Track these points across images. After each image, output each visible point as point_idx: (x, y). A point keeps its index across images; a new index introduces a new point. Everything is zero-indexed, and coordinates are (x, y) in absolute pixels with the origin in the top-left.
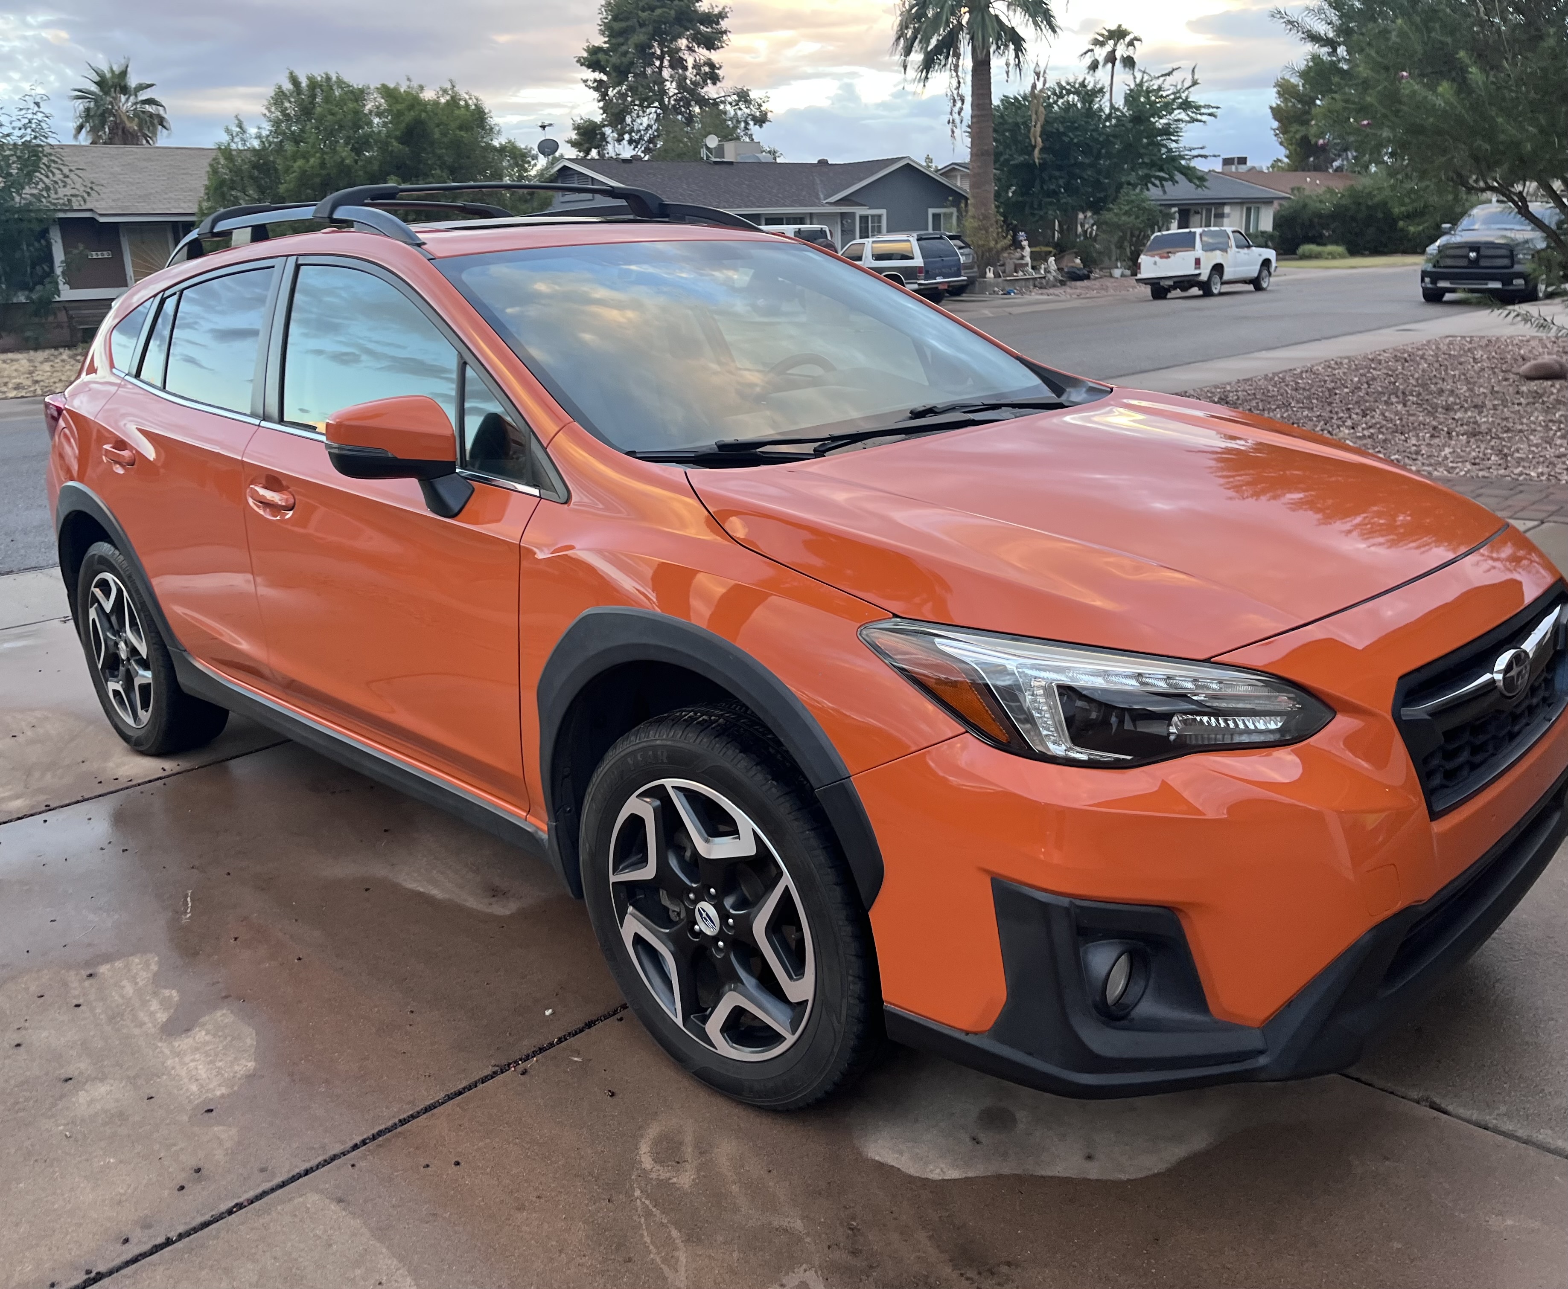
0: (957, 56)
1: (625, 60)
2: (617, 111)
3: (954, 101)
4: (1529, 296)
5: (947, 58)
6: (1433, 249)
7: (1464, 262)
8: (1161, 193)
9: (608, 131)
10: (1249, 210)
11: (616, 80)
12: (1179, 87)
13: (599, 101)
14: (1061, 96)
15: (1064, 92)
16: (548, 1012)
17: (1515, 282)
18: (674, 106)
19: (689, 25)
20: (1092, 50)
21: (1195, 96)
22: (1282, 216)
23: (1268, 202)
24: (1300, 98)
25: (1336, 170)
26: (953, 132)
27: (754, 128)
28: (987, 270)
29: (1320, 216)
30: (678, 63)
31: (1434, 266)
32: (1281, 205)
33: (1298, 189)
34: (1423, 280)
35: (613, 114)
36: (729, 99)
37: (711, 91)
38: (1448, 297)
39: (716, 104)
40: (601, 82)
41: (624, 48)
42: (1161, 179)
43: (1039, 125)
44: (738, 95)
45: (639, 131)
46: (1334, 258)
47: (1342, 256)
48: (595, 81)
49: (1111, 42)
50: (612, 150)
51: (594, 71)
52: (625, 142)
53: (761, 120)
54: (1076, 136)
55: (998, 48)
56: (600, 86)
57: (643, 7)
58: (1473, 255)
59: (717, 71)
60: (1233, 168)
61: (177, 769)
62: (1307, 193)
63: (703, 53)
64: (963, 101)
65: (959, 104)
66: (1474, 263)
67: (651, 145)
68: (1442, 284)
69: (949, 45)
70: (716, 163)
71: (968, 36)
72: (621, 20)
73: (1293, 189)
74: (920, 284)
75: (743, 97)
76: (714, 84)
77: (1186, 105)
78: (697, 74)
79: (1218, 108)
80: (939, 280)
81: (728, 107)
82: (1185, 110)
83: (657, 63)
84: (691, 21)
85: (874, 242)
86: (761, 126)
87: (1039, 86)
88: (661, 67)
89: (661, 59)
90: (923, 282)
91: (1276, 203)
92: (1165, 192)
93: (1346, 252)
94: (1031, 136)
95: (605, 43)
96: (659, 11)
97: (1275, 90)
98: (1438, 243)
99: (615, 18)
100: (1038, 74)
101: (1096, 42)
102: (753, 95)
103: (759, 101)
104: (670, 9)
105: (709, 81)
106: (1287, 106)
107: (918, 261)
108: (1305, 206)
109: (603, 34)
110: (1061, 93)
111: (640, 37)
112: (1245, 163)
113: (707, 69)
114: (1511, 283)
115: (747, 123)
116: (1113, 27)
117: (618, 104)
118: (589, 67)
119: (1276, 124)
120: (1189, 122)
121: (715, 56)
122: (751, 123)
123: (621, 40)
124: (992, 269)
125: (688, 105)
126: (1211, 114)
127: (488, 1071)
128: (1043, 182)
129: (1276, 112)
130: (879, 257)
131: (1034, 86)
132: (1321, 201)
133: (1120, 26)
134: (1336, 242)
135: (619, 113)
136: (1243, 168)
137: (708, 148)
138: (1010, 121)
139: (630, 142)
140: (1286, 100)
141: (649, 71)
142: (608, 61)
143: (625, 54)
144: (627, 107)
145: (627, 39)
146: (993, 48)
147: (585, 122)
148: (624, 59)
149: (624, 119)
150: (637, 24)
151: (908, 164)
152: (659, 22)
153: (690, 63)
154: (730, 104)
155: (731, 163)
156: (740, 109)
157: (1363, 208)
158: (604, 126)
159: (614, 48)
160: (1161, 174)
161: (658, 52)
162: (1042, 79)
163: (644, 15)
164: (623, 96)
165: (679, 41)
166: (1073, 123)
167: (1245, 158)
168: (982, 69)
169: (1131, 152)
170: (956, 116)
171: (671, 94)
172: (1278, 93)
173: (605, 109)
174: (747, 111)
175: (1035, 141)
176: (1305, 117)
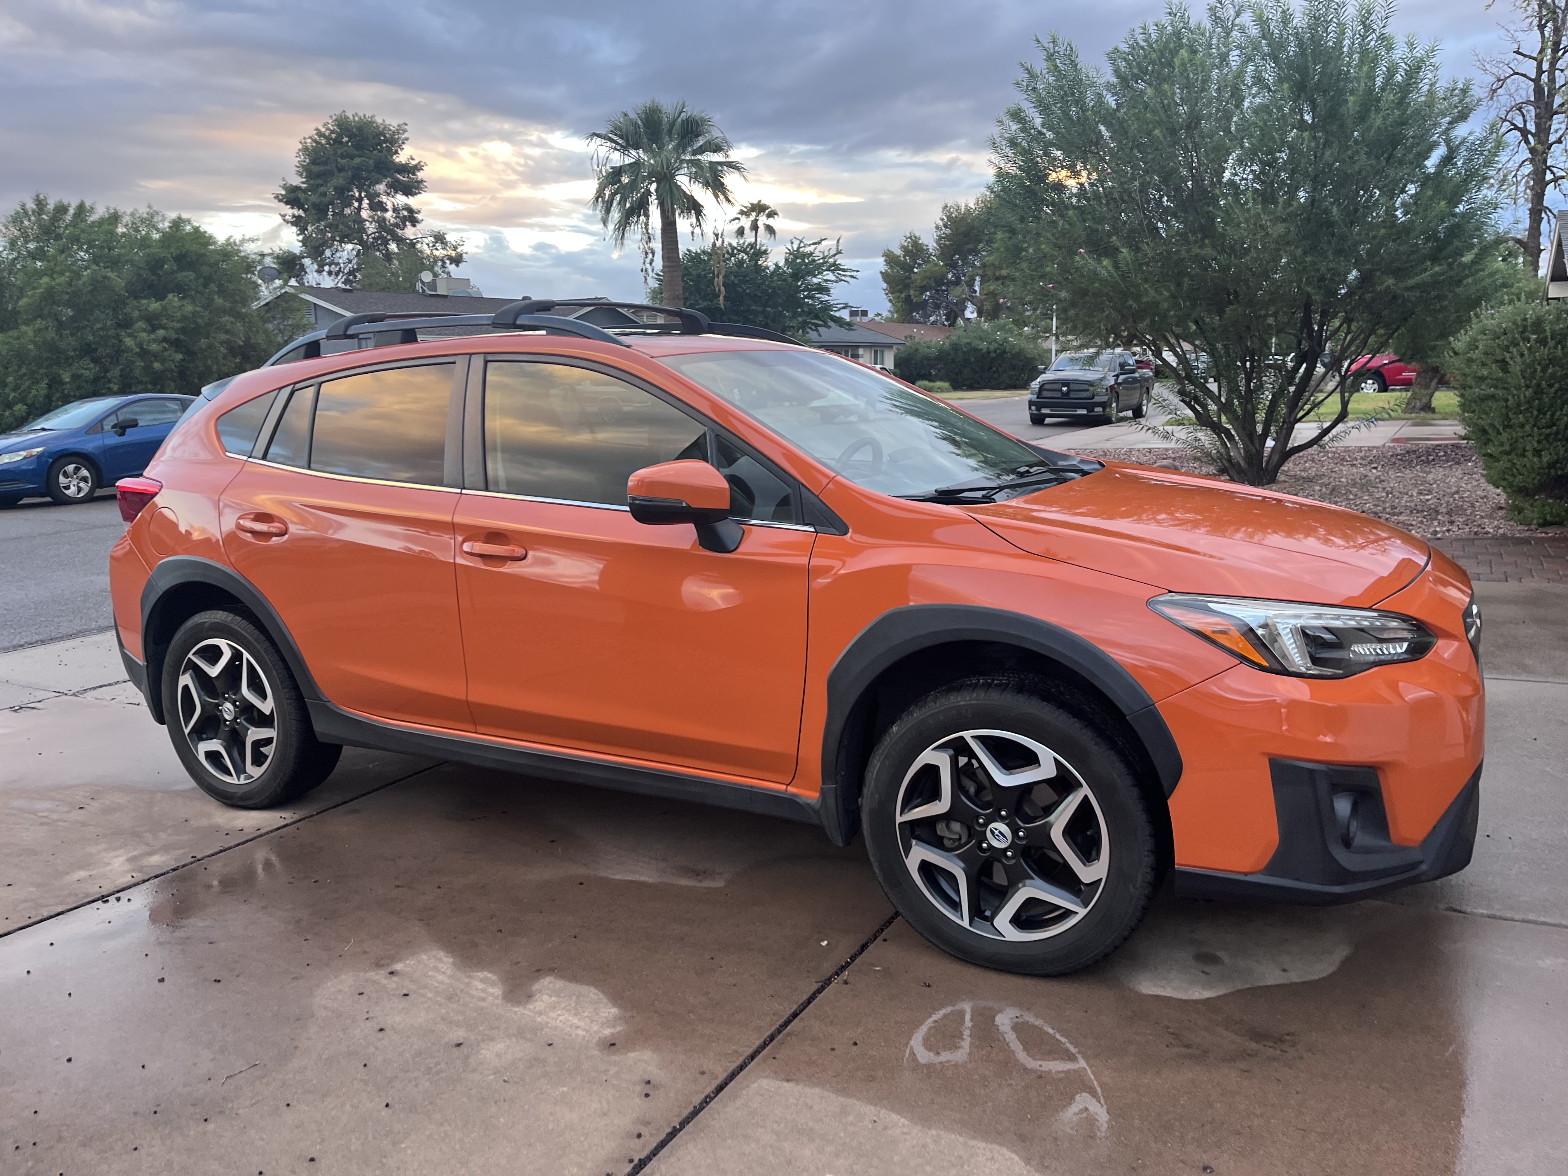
0: (647, 216)
1: (325, 200)
2: (317, 244)
3: (647, 253)
4: (1105, 421)
5: (639, 217)
6: (1035, 384)
7: (1059, 395)
8: (817, 337)
9: (307, 262)
10: (876, 352)
11: (316, 217)
12: (826, 254)
13: (298, 235)
14: (733, 255)
15: (735, 251)
16: (824, 943)
17: (1096, 409)
18: (373, 243)
19: (387, 174)
20: (739, 219)
21: (841, 260)
22: (901, 358)
23: (890, 346)
24: (904, 266)
25: (932, 324)
26: (646, 279)
27: (451, 268)
29: (927, 358)
30: (377, 206)
31: (1038, 398)
32: (897, 349)
33: (911, 337)
34: (1030, 408)
35: (312, 247)
36: (426, 240)
37: (409, 232)
38: (1048, 420)
39: (413, 245)
40: (299, 217)
41: (323, 189)
42: (817, 325)
43: (721, 277)
44: (435, 237)
45: (338, 264)
46: (942, 391)
47: (948, 391)
48: (294, 216)
49: (754, 214)
50: (312, 278)
51: (293, 208)
52: (325, 273)
53: (457, 260)
55: (682, 212)
56: (297, 222)
57: (342, 154)
58: (1065, 389)
59: (416, 215)
60: (858, 319)
61: (296, 817)
62: (917, 340)
63: (401, 199)
64: (653, 254)
65: (650, 256)
66: (1066, 395)
67: (351, 277)
68: (1045, 411)
69: (640, 208)
70: (431, 295)
71: (656, 202)
72: (319, 164)
73: (906, 337)
75: (439, 238)
76: (414, 226)
77: (834, 268)
78: (396, 217)
79: (858, 271)
81: (425, 247)
82: (833, 271)
83: (356, 204)
84: (388, 170)
86: (457, 265)
87: (719, 243)
88: (359, 209)
89: (360, 200)
91: (895, 347)
92: (820, 335)
93: (950, 387)
94: (716, 284)
95: (303, 183)
96: (358, 160)
97: (883, 259)
98: (1038, 380)
99: (313, 162)
100: (717, 235)
101: (742, 213)
102: (450, 238)
103: (454, 243)
104: (370, 158)
105: (407, 223)
106: (892, 271)
108: (917, 350)
109: (301, 175)
110: (733, 251)
111: (339, 180)
112: (866, 315)
113: (406, 213)
114: (1093, 411)
115: (444, 263)
116: (755, 202)
117: (316, 239)
118: (287, 203)
119: (885, 285)
120: (836, 282)
121: (413, 202)
122: (448, 262)
123: (320, 182)
125: (386, 243)
126: (852, 277)
127: (815, 987)
129: (885, 276)
131: (714, 245)
132: (928, 347)
133: (760, 201)
134: (941, 380)
135: (318, 247)
136: (865, 319)
137: (423, 283)
138: (694, 273)
139: (330, 273)
140: (891, 267)
141: (347, 211)
142: (307, 199)
143: (324, 194)
144: (326, 242)
145: (326, 182)
146: (677, 212)
147: (285, 253)
148: (323, 199)
149: (323, 252)
150: (335, 170)
152: (358, 169)
153: (389, 206)
154: (428, 245)
155: (445, 296)
156: (437, 249)
157: (960, 353)
158: (304, 257)
159: (313, 188)
160: (816, 321)
161: (357, 194)
162: (720, 240)
163: (342, 162)
164: (322, 232)
165: (377, 186)
166: (745, 277)
167: (867, 311)
168: (669, 228)
169: (793, 302)
170: (648, 266)
171: (369, 232)
172: (886, 261)
173: (304, 242)
174: (445, 252)
175: (719, 290)
176: (907, 281)
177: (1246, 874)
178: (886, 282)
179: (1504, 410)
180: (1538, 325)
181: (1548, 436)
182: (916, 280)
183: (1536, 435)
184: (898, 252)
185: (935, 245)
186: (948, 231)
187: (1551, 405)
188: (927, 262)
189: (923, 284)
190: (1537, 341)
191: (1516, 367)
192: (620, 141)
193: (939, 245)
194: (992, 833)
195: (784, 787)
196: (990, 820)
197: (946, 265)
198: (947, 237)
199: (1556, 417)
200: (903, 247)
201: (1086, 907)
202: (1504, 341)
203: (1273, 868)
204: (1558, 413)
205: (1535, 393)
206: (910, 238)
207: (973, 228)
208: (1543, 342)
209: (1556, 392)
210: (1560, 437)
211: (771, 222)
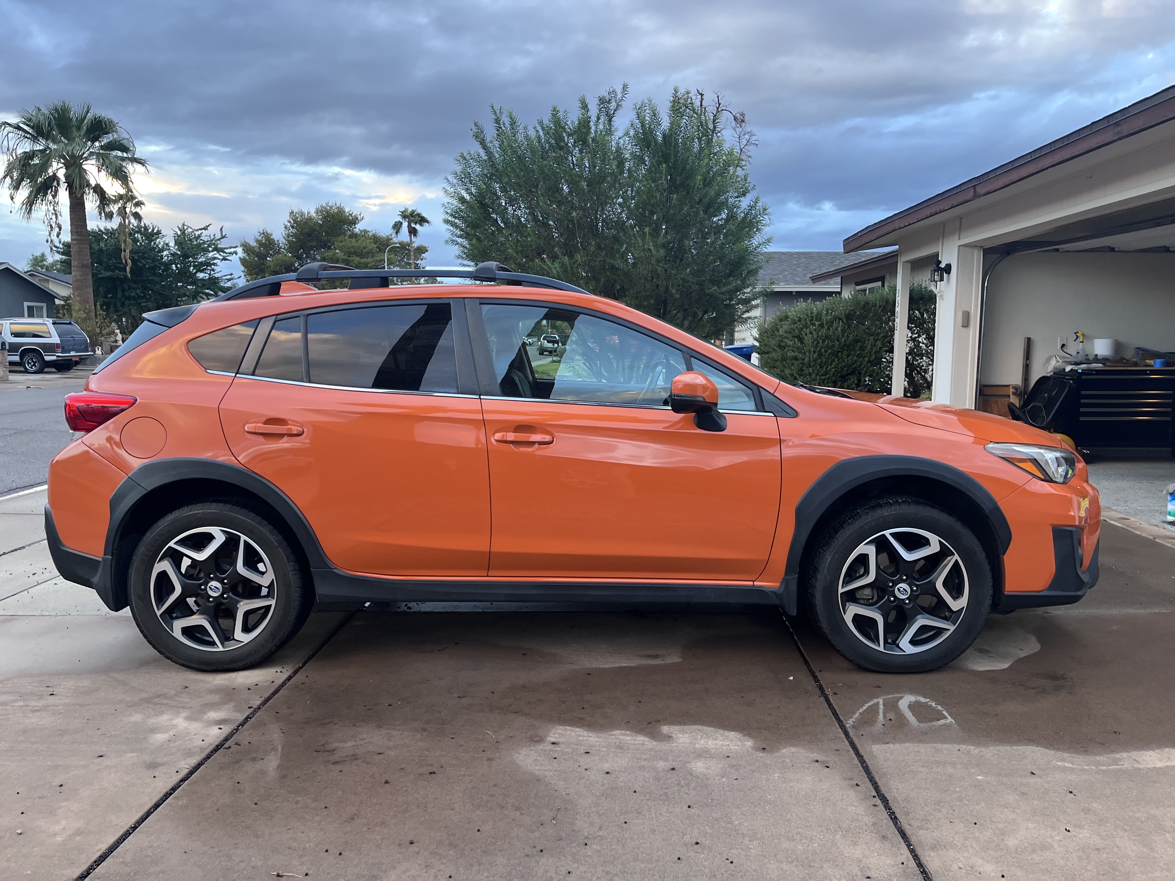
0: (55, 195)
3: (54, 227)
5: (46, 196)
12: (211, 238)
16: (791, 678)
24: (258, 255)
26: (52, 249)
28: (96, 349)
43: (128, 251)
49: (121, 202)
54: (147, 263)
64: (61, 228)
71: (65, 185)
74: (57, 356)
80: (73, 353)
85: (11, 323)
87: (126, 224)
90: (60, 354)
94: (122, 257)
106: (249, 259)
107: (55, 339)
119: (243, 268)
124: (100, 348)
128: (123, 291)
130: (16, 335)
131: (122, 225)
140: (248, 255)
146: (85, 196)
151: (7, 268)
162: (127, 221)
168: (77, 207)
170: (55, 238)
172: (244, 250)
175: (126, 261)
176: (263, 266)
177: (1039, 592)
178: (244, 266)
179: (801, 365)
180: (819, 317)
181: (824, 380)
182: (270, 266)
183: (818, 380)
184: (253, 244)
185: (284, 240)
186: (294, 231)
187: (826, 363)
188: (278, 253)
189: (276, 269)
190: (819, 325)
191: (808, 339)
192: (31, 131)
193: (288, 241)
194: (899, 590)
195: (752, 583)
196: (895, 583)
197: (294, 256)
198: (295, 235)
199: (828, 369)
200: (257, 241)
201: (955, 625)
202: (799, 325)
203: (1051, 587)
204: (830, 367)
205: (818, 355)
206: (263, 233)
207: (314, 230)
208: (822, 326)
209: (829, 354)
210: (830, 381)
211: (138, 210)
